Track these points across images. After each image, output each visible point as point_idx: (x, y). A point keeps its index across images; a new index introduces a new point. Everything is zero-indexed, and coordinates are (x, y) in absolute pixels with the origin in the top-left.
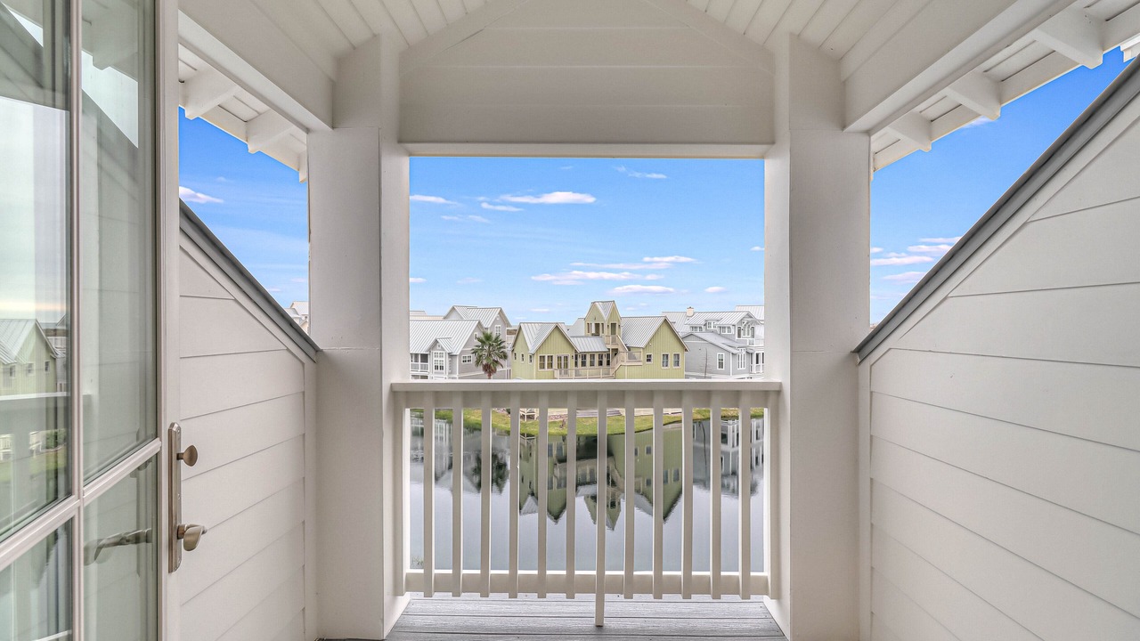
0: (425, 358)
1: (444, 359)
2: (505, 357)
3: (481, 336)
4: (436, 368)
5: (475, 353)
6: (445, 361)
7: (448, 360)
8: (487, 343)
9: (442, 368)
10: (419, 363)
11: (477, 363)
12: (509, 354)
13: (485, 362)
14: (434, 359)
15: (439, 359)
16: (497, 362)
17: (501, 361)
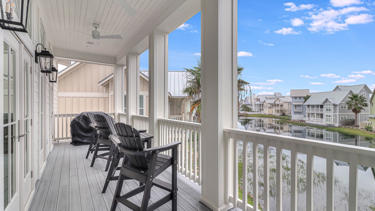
0: (322, 106)
1: (331, 107)
2: (366, 105)
3: (351, 96)
4: (327, 110)
5: (348, 104)
6: (332, 108)
7: (333, 107)
8: (355, 99)
9: (330, 110)
10: (319, 109)
11: (349, 108)
12: (369, 103)
13: (353, 108)
14: (326, 107)
15: (328, 107)
16: (361, 108)
17: (364, 108)
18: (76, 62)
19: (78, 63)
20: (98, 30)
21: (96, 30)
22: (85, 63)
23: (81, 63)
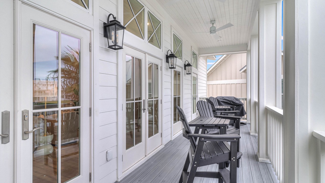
18: (223, 55)
19: (225, 55)
20: (214, 25)
21: (213, 26)
22: (230, 55)
23: (228, 55)
